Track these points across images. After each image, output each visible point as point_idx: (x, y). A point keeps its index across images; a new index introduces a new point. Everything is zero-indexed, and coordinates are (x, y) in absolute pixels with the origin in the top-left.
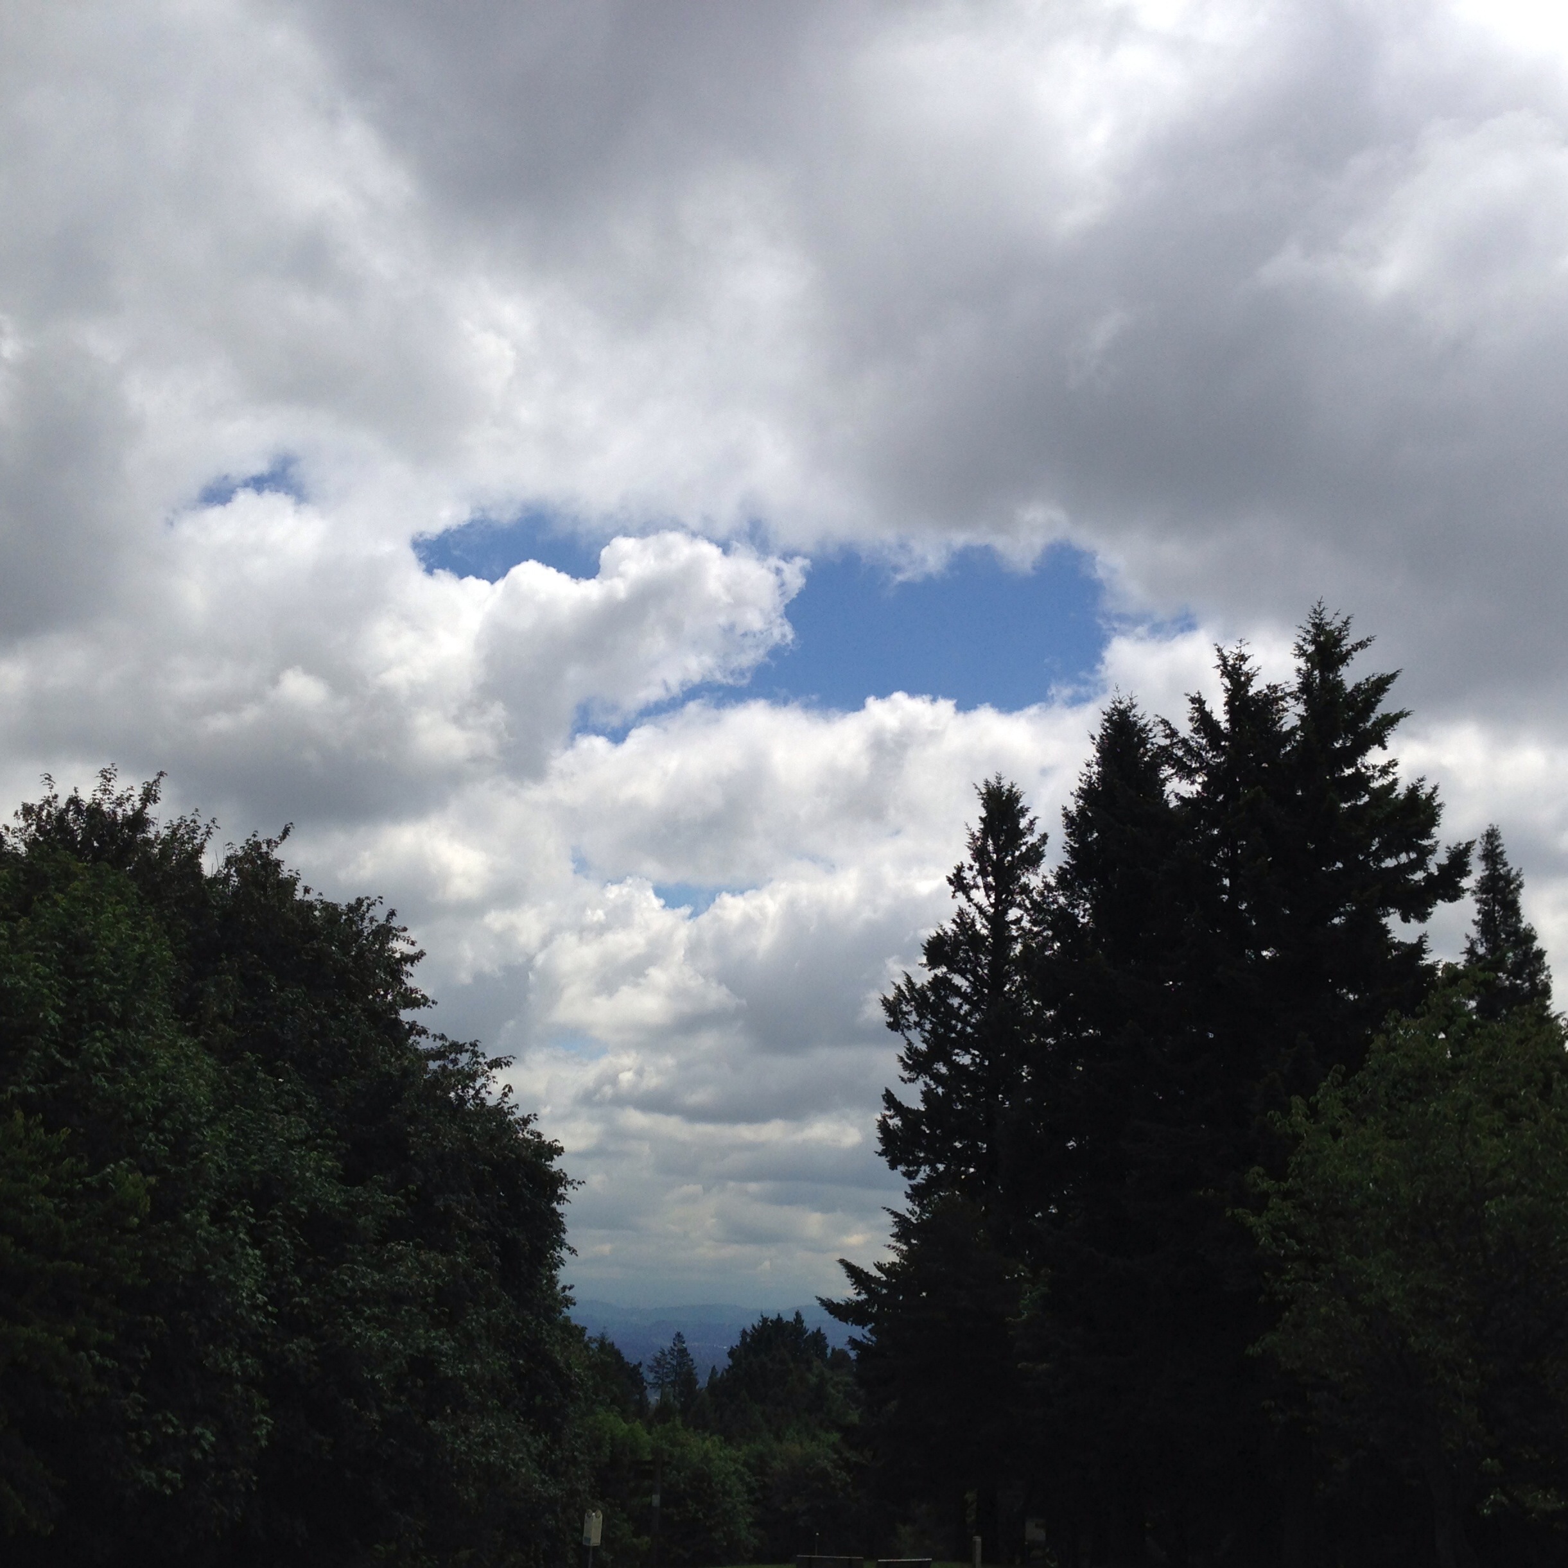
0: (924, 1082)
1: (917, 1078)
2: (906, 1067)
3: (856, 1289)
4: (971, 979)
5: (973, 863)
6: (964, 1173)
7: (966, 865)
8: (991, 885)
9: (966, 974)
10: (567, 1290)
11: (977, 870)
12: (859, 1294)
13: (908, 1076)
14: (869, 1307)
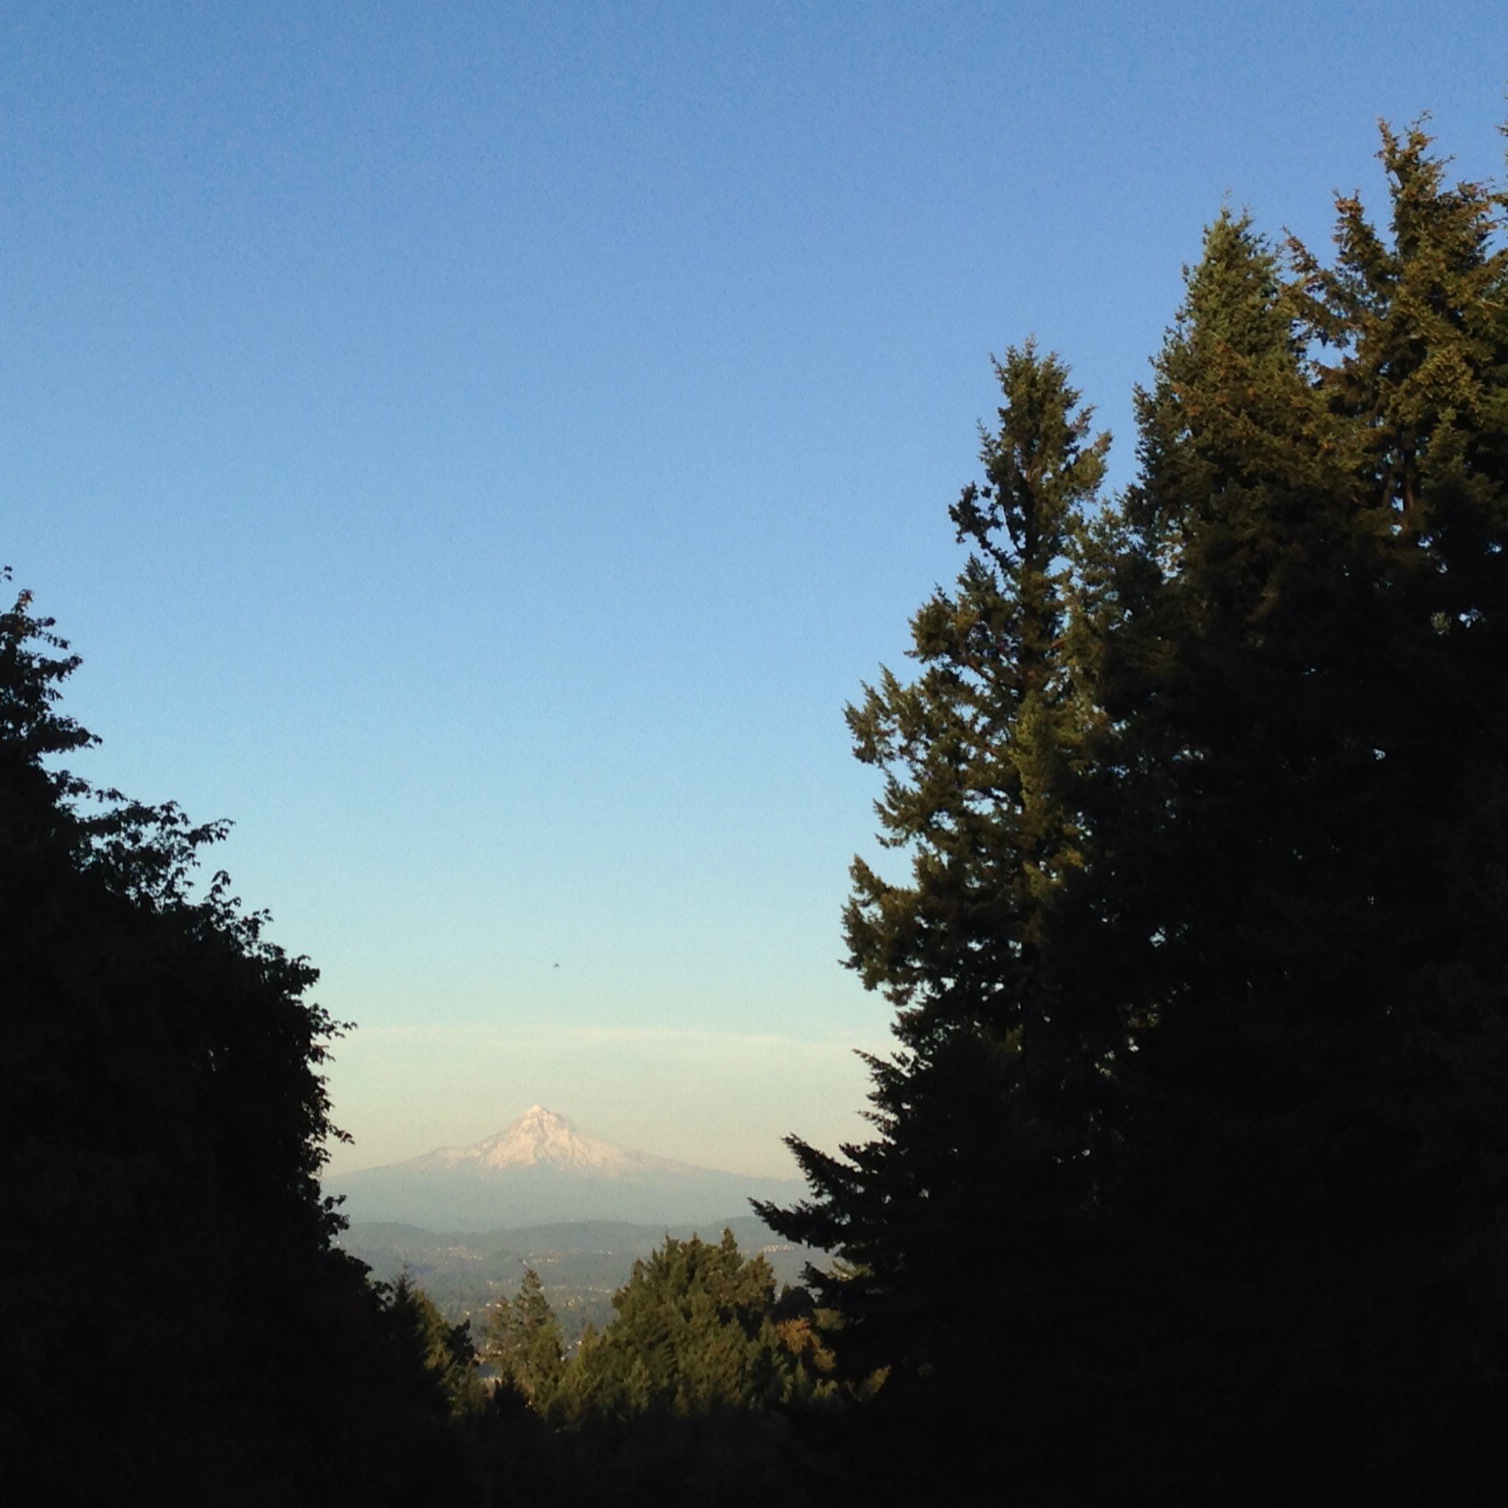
0: (918, 844)
1: (907, 838)
2: (887, 820)
3: (814, 1186)
4: (991, 674)
5: (990, 485)
6: (986, 991)
7: (980, 489)
8: (1020, 519)
9: (980, 664)
10: (335, 1205)
11: (996, 497)
12: (818, 1194)
13: (892, 835)
14: (835, 1217)
